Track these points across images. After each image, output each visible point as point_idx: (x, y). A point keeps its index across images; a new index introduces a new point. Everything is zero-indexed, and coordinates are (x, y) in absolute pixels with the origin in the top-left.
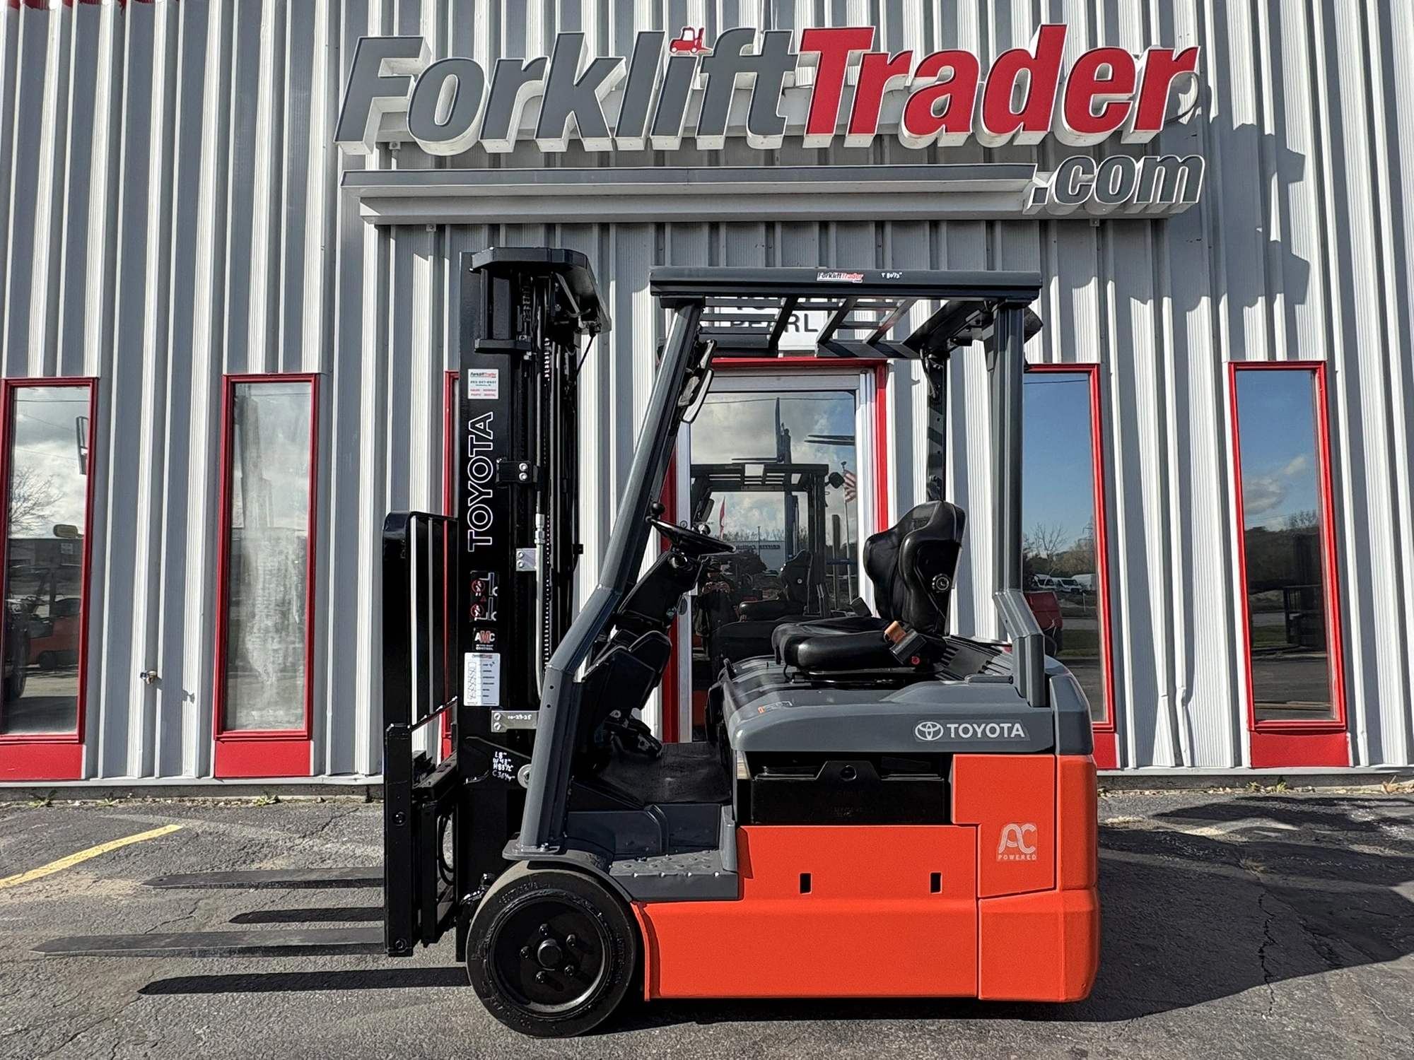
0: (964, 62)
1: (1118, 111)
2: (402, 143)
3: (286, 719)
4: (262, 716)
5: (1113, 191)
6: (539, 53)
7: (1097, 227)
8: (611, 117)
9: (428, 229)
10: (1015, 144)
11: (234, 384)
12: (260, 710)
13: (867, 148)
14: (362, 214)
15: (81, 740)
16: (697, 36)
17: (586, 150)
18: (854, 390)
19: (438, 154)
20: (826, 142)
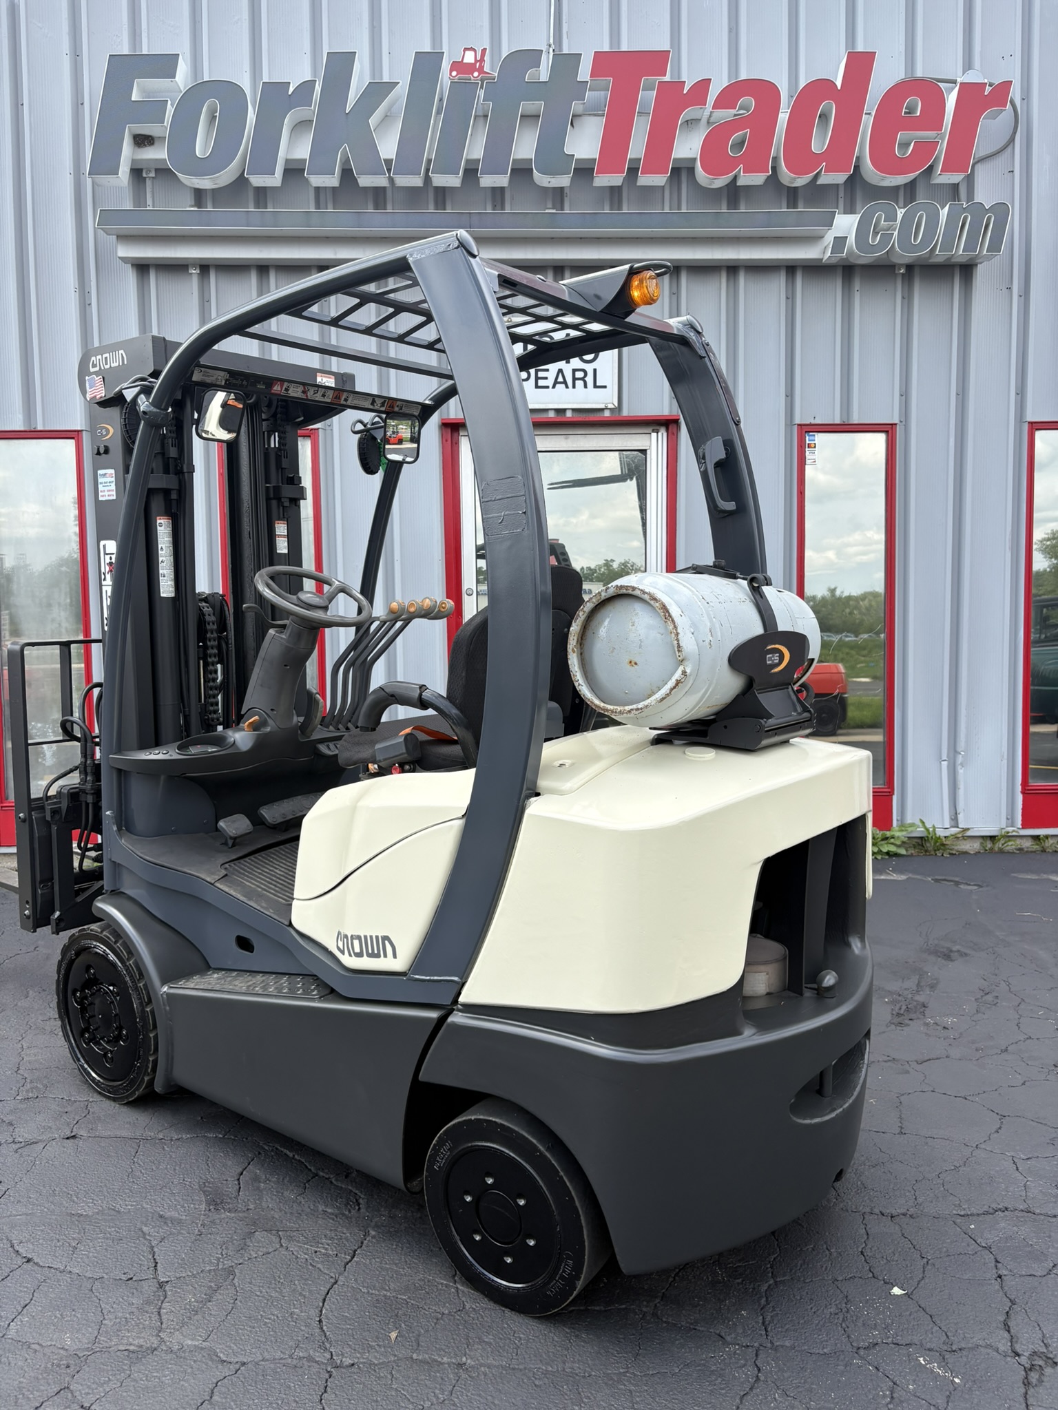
0: (765, 92)
1: (926, 150)
2: (157, 170)
5: (914, 242)
6: (308, 77)
7: (903, 274)
9: (190, 272)
10: (818, 183)
13: (663, 186)
14: (119, 252)
16: (478, 58)
17: (361, 185)
18: (646, 450)
19: (197, 186)
20: (616, 180)
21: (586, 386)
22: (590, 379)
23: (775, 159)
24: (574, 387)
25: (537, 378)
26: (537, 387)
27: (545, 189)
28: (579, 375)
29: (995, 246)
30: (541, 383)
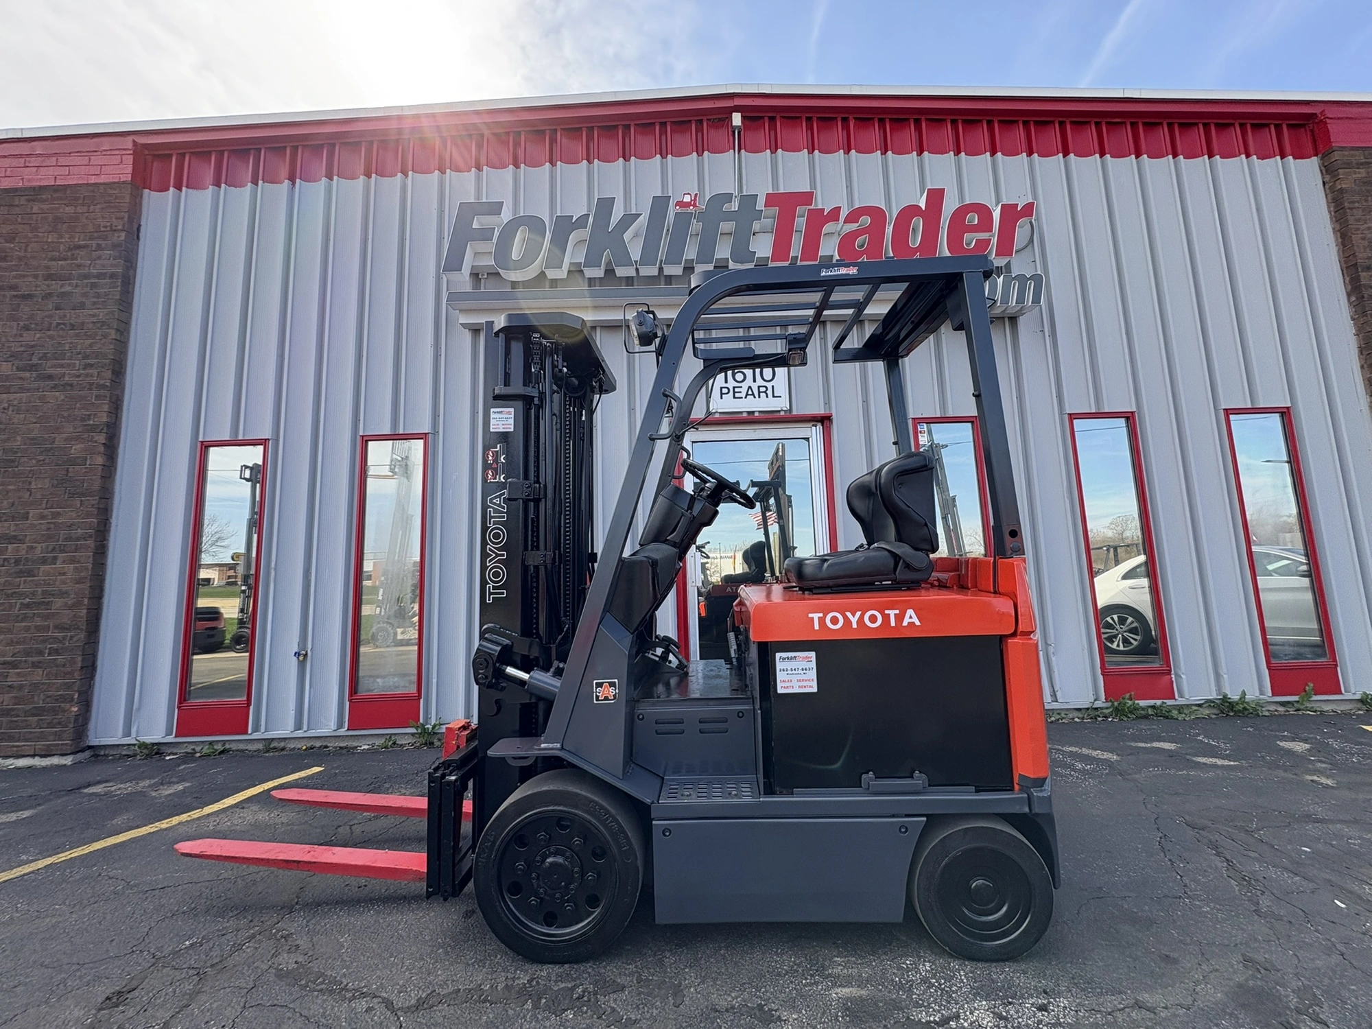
0: (877, 215)
1: (983, 244)
2: (489, 272)
3: (402, 684)
4: (384, 682)
8: (635, 254)
11: (367, 441)
12: (383, 677)
14: (460, 322)
15: (249, 704)
16: (693, 199)
17: (617, 275)
18: (808, 438)
19: (514, 280)
21: (767, 397)
22: (770, 392)
24: (759, 397)
28: (763, 389)
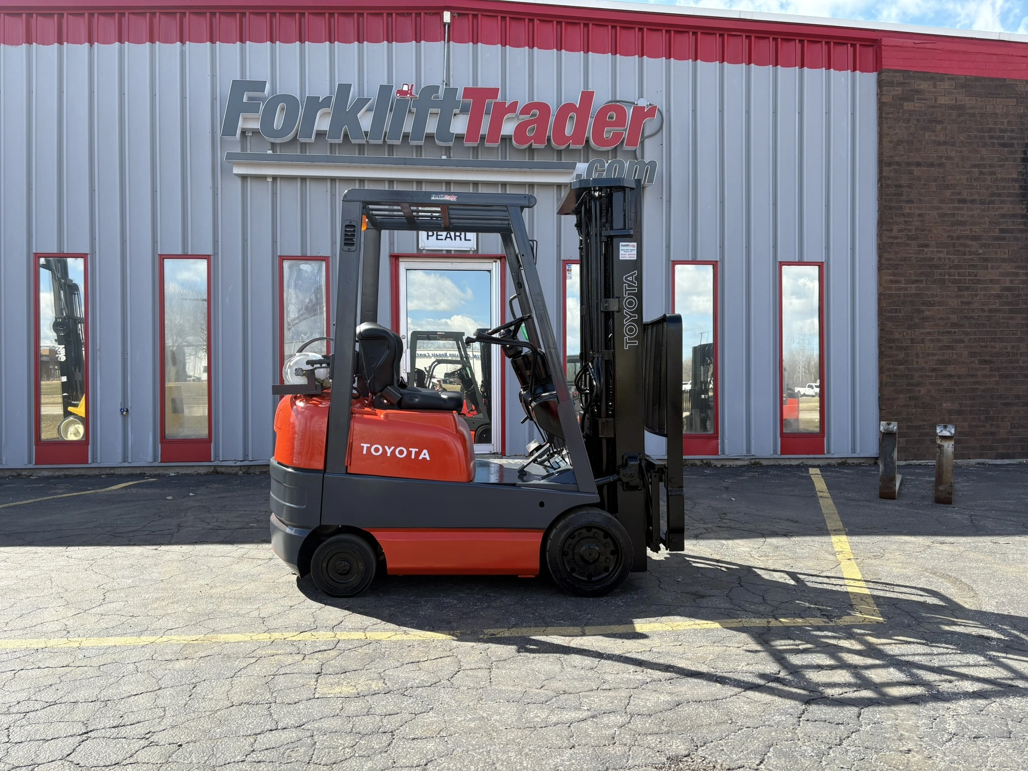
0: (543, 108)
1: (617, 136)
2: (253, 133)
5: (614, 177)
8: (366, 129)
9: (267, 180)
10: (569, 148)
13: (497, 147)
14: (234, 172)
15: (88, 443)
16: (410, 88)
17: (353, 143)
18: (490, 271)
19: (273, 142)
20: (475, 144)
21: (461, 240)
22: (463, 236)
23: (549, 137)
24: (455, 240)
25: (437, 235)
26: (437, 239)
27: (441, 147)
29: (651, 181)
30: (439, 237)
